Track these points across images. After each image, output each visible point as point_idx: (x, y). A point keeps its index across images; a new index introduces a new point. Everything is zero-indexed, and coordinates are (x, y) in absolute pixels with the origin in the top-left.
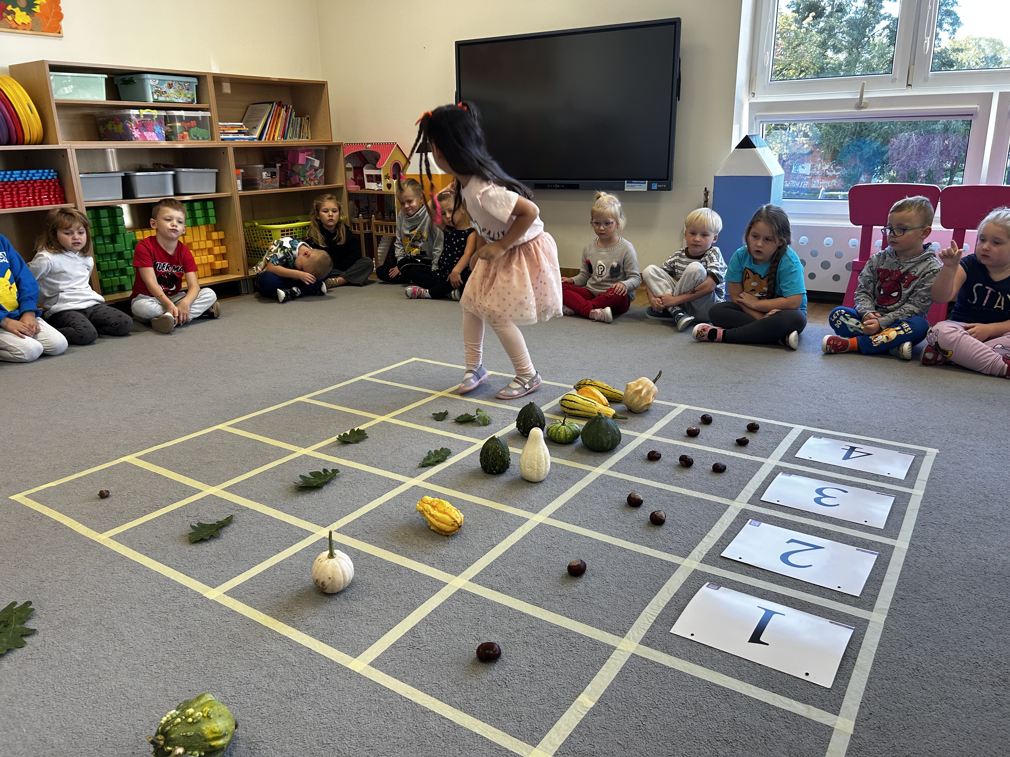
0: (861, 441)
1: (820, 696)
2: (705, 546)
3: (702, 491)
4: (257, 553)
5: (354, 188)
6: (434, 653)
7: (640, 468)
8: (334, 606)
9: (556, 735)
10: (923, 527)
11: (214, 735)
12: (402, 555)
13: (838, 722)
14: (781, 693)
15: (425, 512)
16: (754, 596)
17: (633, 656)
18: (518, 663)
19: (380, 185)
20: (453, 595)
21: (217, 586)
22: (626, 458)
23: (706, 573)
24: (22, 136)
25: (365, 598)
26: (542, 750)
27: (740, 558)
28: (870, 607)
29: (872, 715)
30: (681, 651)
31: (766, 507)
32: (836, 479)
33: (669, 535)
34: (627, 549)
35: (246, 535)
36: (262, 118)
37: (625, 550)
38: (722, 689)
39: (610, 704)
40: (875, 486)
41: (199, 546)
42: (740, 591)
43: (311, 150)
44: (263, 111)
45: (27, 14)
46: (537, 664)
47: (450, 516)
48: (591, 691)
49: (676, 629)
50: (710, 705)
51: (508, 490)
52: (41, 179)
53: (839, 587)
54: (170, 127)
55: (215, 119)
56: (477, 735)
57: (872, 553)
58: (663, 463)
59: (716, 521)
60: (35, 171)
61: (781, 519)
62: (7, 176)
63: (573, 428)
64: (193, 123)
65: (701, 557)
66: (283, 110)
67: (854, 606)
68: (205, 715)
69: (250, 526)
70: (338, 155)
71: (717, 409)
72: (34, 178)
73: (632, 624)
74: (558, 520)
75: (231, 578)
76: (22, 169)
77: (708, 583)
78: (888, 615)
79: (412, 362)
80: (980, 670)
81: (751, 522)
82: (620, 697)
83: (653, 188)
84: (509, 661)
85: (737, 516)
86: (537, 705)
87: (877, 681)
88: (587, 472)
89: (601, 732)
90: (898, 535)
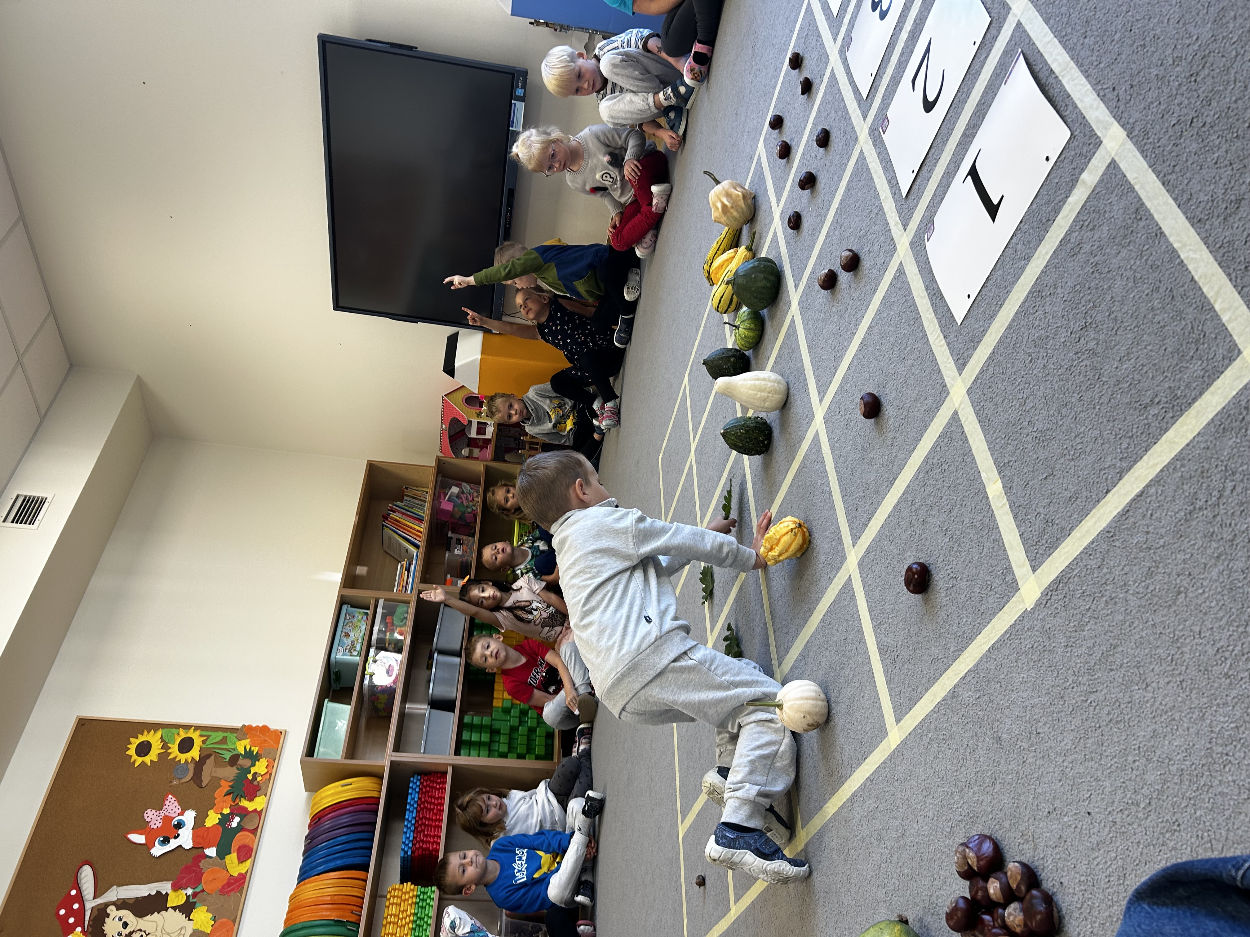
1: (1076, 154)
2: (892, 213)
3: (840, 179)
5: (489, 452)
6: (905, 642)
12: (815, 607)
13: (1108, 147)
16: (953, 177)
17: (969, 392)
20: (861, 577)
22: (791, 258)
23: (916, 231)
24: (373, 800)
25: (841, 681)
26: (1024, 583)
27: (913, 171)
28: (1006, 8)
30: (981, 323)
31: (874, 96)
33: (870, 256)
34: (872, 322)
36: (397, 541)
37: (871, 327)
39: (1006, 461)
42: (945, 195)
43: (439, 493)
44: (390, 538)
45: (258, 761)
46: (946, 524)
47: (784, 535)
48: (987, 476)
50: (1042, 325)
51: (788, 436)
52: (418, 793)
53: (974, 43)
54: (389, 644)
55: (388, 595)
56: (989, 651)
58: (805, 213)
59: (872, 178)
60: (409, 797)
61: (890, 82)
62: (409, 825)
63: (746, 314)
64: (389, 619)
65: (901, 227)
66: (393, 515)
67: (999, 33)
70: (450, 463)
71: (772, 98)
72: (416, 799)
73: (939, 371)
74: (826, 393)
76: (405, 809)
77: (926, 237)
79: (662, 464)
81: (883, 130)
82: (1003, 442)
84: (934, 558)
85: (875, 145)
86: (983, 555)
87: (1082, 53)
88: (793, 321)
89: (1028, 492)
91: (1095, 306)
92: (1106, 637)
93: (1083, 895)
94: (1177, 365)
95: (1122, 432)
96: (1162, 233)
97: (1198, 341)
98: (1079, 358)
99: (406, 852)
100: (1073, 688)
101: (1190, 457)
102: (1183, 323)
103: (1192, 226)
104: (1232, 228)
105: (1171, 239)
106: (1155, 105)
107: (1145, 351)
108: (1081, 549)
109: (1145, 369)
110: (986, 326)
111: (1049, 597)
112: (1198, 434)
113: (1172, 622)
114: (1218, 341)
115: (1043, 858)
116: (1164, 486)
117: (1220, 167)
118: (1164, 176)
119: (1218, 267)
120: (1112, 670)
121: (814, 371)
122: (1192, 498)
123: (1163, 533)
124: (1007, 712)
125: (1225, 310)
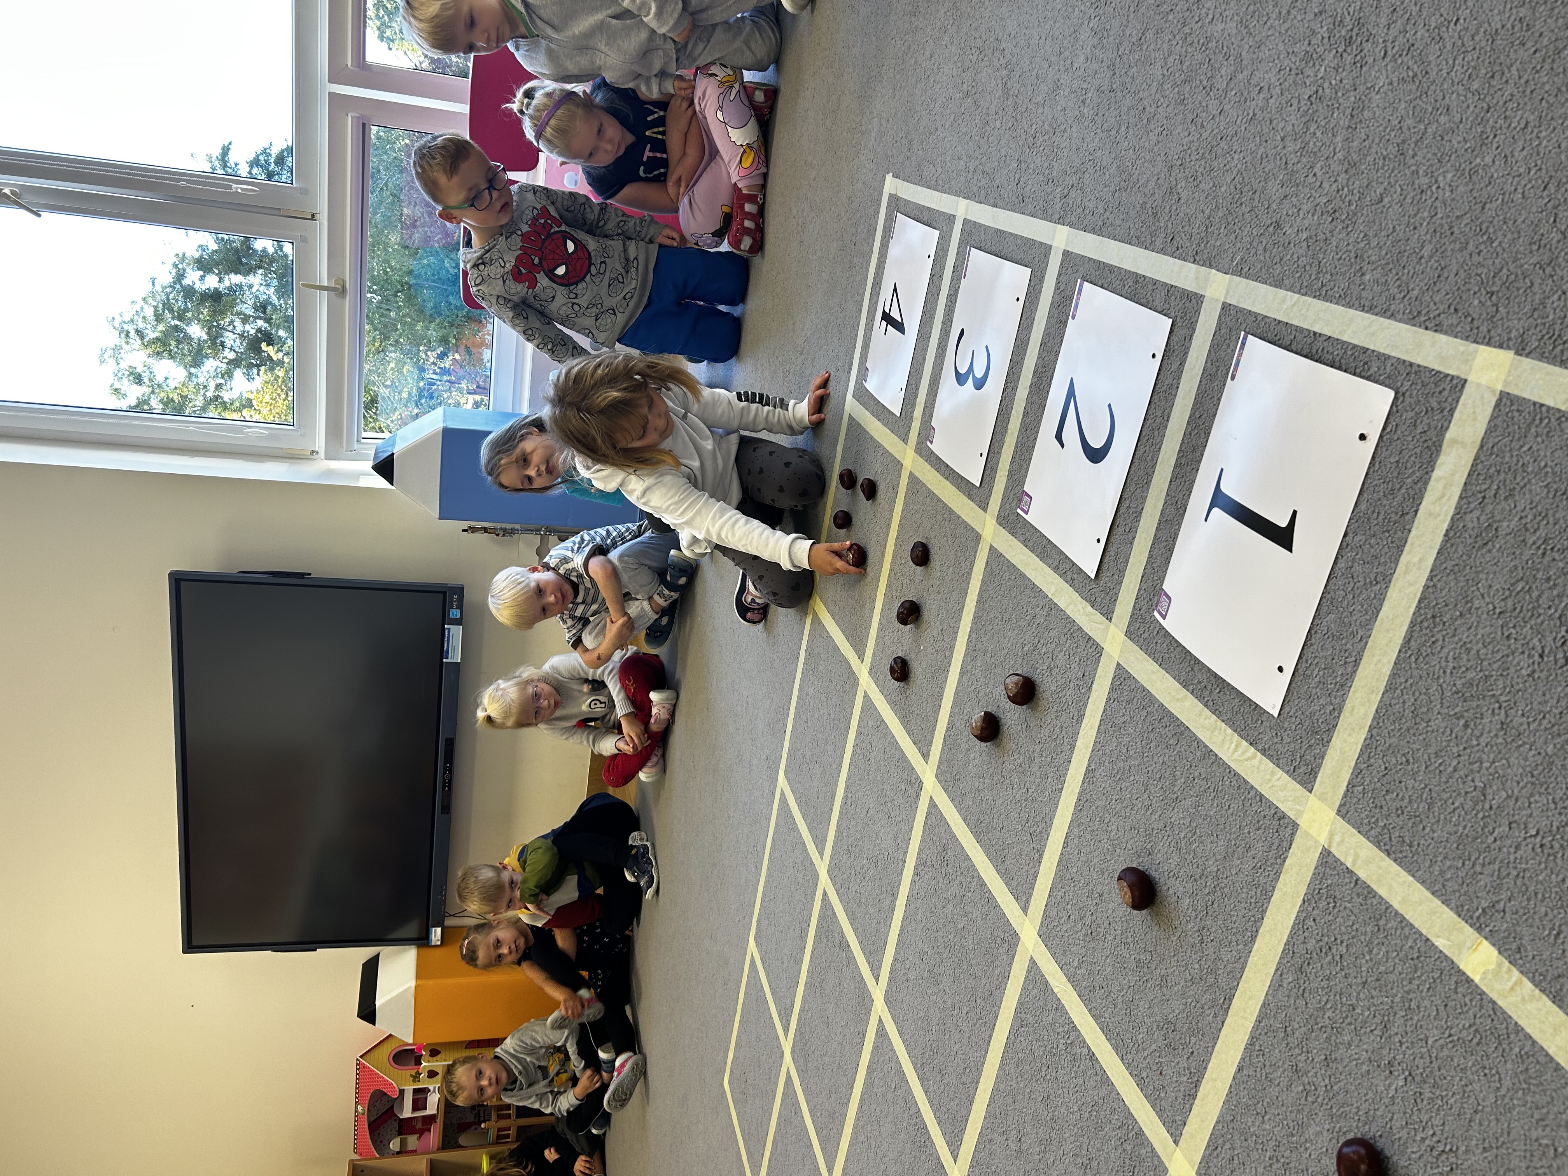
0: (873, 301)
1: (1418, 414)
5: (434, 1137)
7: (923, 699)
10: (1026, 200)
14: (1416, 499)
16: (1180, 524)
17: (1342, 813)
18: (1385, 1101)
19: (431, 1090)
23: (1133, 613)
27: (1098, 541)
29: (1460, 307)
30: (1323, 702)
31: (994, 477)
32: (939, 347)
33: (1054, 673)
34: (1089, 765)
39: (1485, 903)
40: (952, 280)
42: (1171, 551)
48: (1449, 940)
49: (1272, 702)
53: (1154, 356)
57: (1080, 290)
61: (1015, 452)
65: (1100, 617)
67: (1194, 330)
73: (1261, 797)
74: (1031, 894)
77: (1156, 614)
78: (1211, 266)
80: (1327, 91)
81: (1022, 510)
83: (458, 617)
84: (1381, 1123)
85: (1011, 533)
87: (1367, 294)
88: (932, 804)
90: (1041, 243)
110: (1337, 700)
121: (995, 867)
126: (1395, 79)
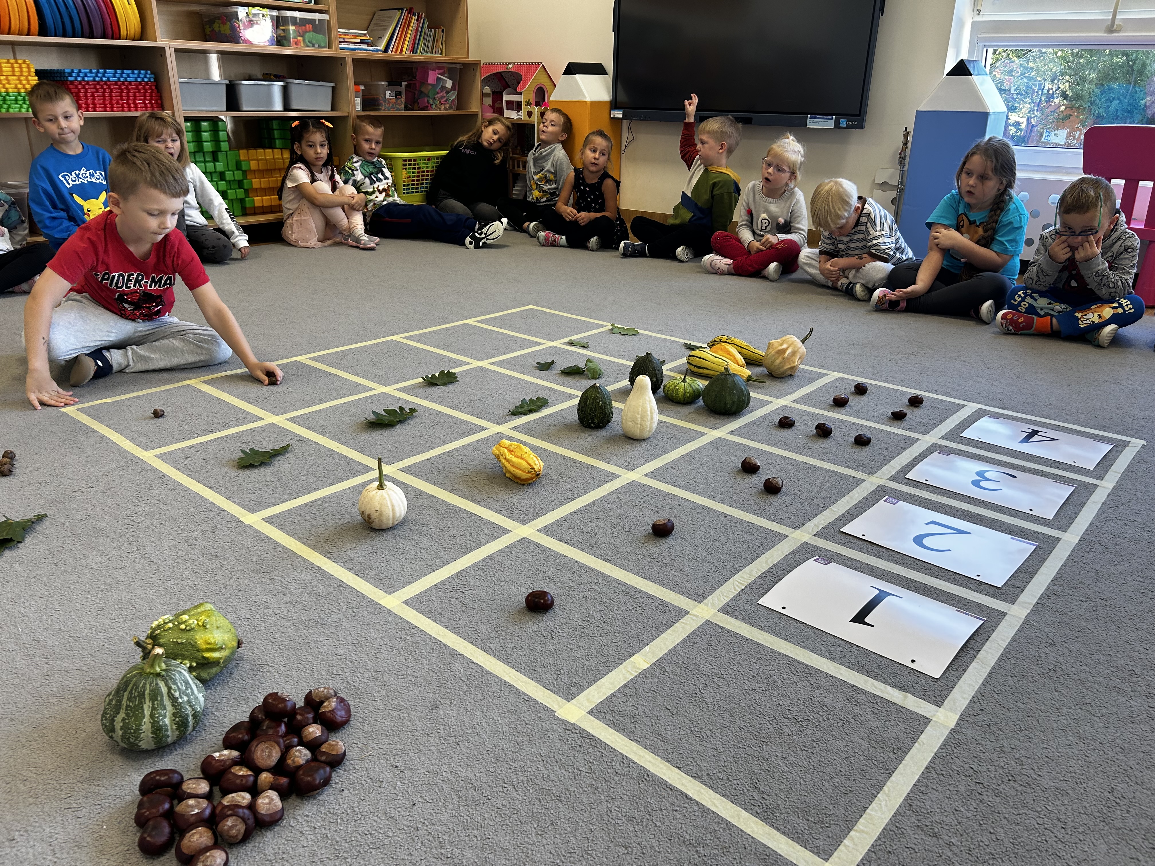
0: (1048, 425)
1: (924, 686)
2: (824, 520)
3: (835, 463)
4: (309, 483)
6: (479, 598)
7: (767, 434)
8: (379, 542)
9: (596, 692)
10: (1103, 522)
11: (208, 646)
12: (467, 499)
13: (938, 714)
14: (876, 677)
15: (501, 457)
16: (871, 575)
17: (708, 622)
18: (571, 617)
19: (520, 113)
20: (514, 543)
21: (256, 511)
22: (754, 423)
23: (817, 547)
24: (117, 31)
25: (416, 537)
26: (576, 706)
27: (863, 535)
28: (1012, 599)
29: (983, 712)
30: (766, 623)
31: (910, 485)
32: (1006, 462)
33: (783, 504)
34: (728, 515)
35: (301, 465)
36: (389, 26)
37: (725, 515)
38: (804, 666)
39: (667, 668)
40: (1053, 474)
41: (247, 472)
42: (854, 569)
43: (443, 68)
44: (390, 18)
46: (593, 620)
47: (527, 462)
48: (648, 652)
49: (767, 601)
50: (786, 682)
51: (604, 446)
52: (136, 81)
53: (978, 576)
54: (283, 30)
55: (334, 24)
56: (506, 682)
57: (1030, 544)
58: (795, 431)
59: (845, 495)
60: (129, 72)
61: (926, 499)
62: (100, 75)
63: (696, 386)
64: (309, 27)
65: (816, 531)
66: (414, 19)
67: (993, 597)
68: (201, 624)
69: (307, 457)
70: (475, 76)
71: (876, 380)
72: (128, 79)
73: (714, 590)
74: (655, 479)
75: (274, 505)
76: (116, 69)
77: (817, 557)
78: (1032, 610)
79: (527, 310)
80: (1135, 679)
81: (887, 499)
82: (680, 662)
83: (841, 125)
84: (561, 613)
85: (872, 492)
86: (582, 660)
87: (999, 676)
88: (703, 434)
89: (650, 694)
90: (1069, 527)
91: (816, 726)
92: (564, 790)
93: (343, 813)
94: (798, 808)
95: (730, 771)
96: (890, 775)
97: (822, 822)
98: (772, 721)
99: (70, 75)
100: (510, 769)
101: (733, 835)
102: (831, 807)
103: (904, 799)
104: (914, 834)
105: (889, 783)
106: (982, 749)
107: (799, 778)
108: (625, 753)
109: (784, 781)
110: (766, 629)
111: (574, 731)
112: (752, 837)
113: (601, 846)
114: (828, 839)
115: (355, 769)
116: (702, 816)
117: (954, 814)
118: (933, 768)
119: (882, 828)
120: (540, 800)
121: (669, 463)
122: (703, 844)
123: (666, 824)
124: (462, 709)
125: (852, 840)
126: (1133, 709)
